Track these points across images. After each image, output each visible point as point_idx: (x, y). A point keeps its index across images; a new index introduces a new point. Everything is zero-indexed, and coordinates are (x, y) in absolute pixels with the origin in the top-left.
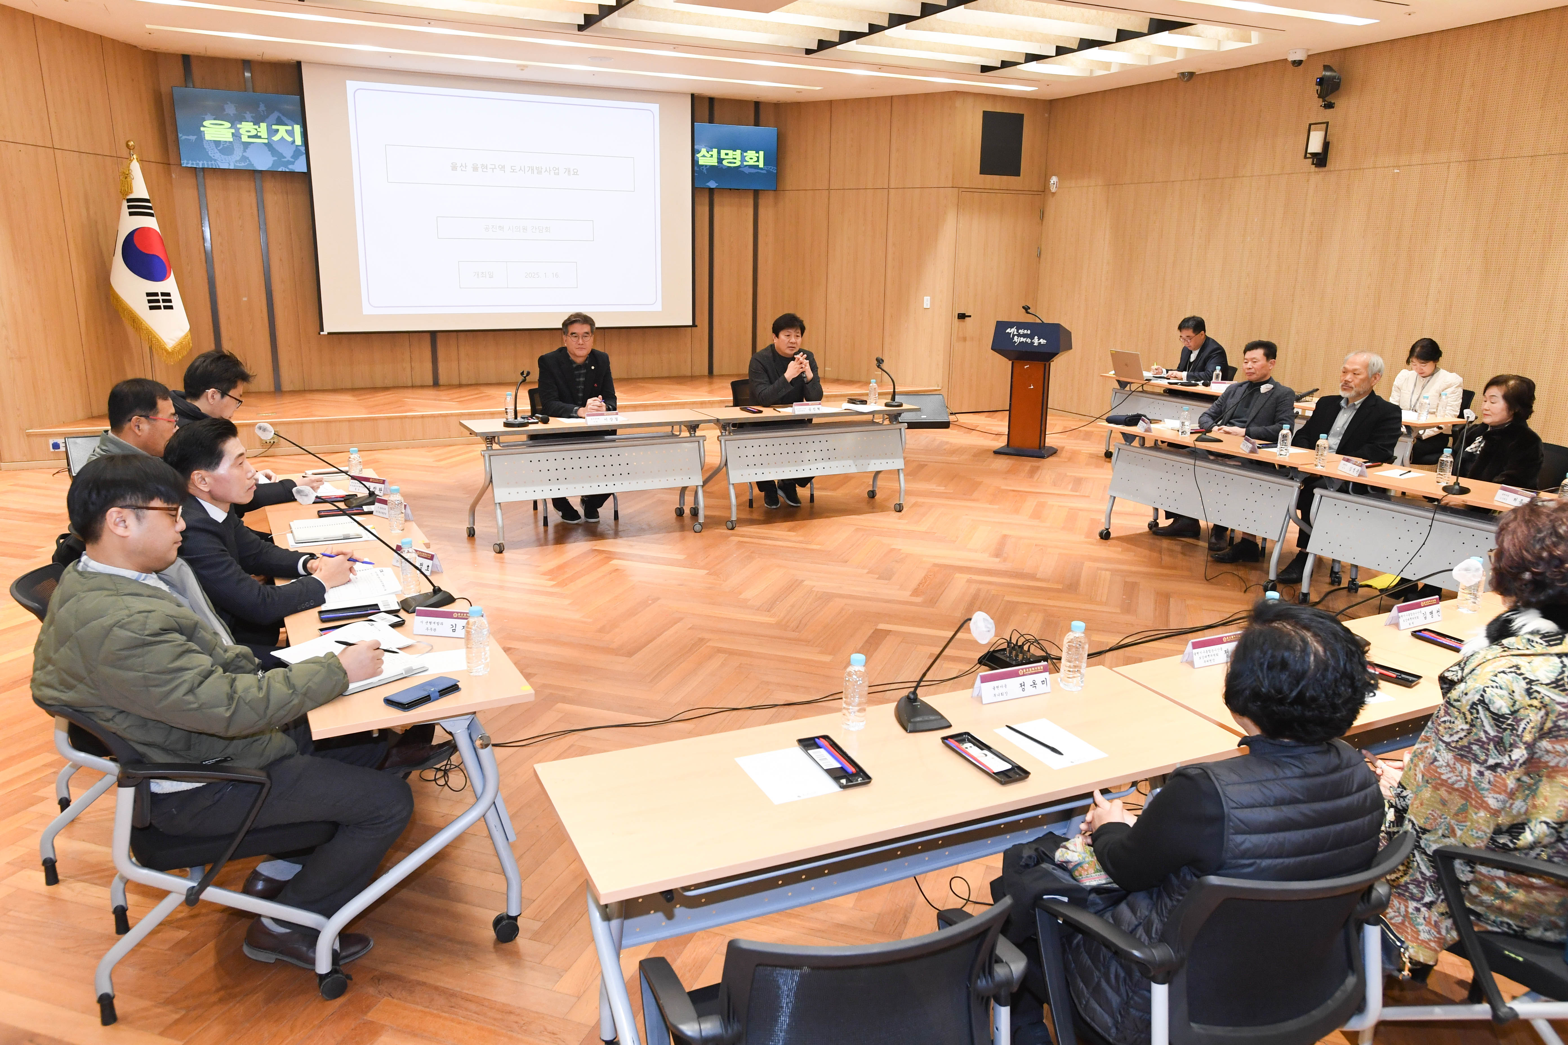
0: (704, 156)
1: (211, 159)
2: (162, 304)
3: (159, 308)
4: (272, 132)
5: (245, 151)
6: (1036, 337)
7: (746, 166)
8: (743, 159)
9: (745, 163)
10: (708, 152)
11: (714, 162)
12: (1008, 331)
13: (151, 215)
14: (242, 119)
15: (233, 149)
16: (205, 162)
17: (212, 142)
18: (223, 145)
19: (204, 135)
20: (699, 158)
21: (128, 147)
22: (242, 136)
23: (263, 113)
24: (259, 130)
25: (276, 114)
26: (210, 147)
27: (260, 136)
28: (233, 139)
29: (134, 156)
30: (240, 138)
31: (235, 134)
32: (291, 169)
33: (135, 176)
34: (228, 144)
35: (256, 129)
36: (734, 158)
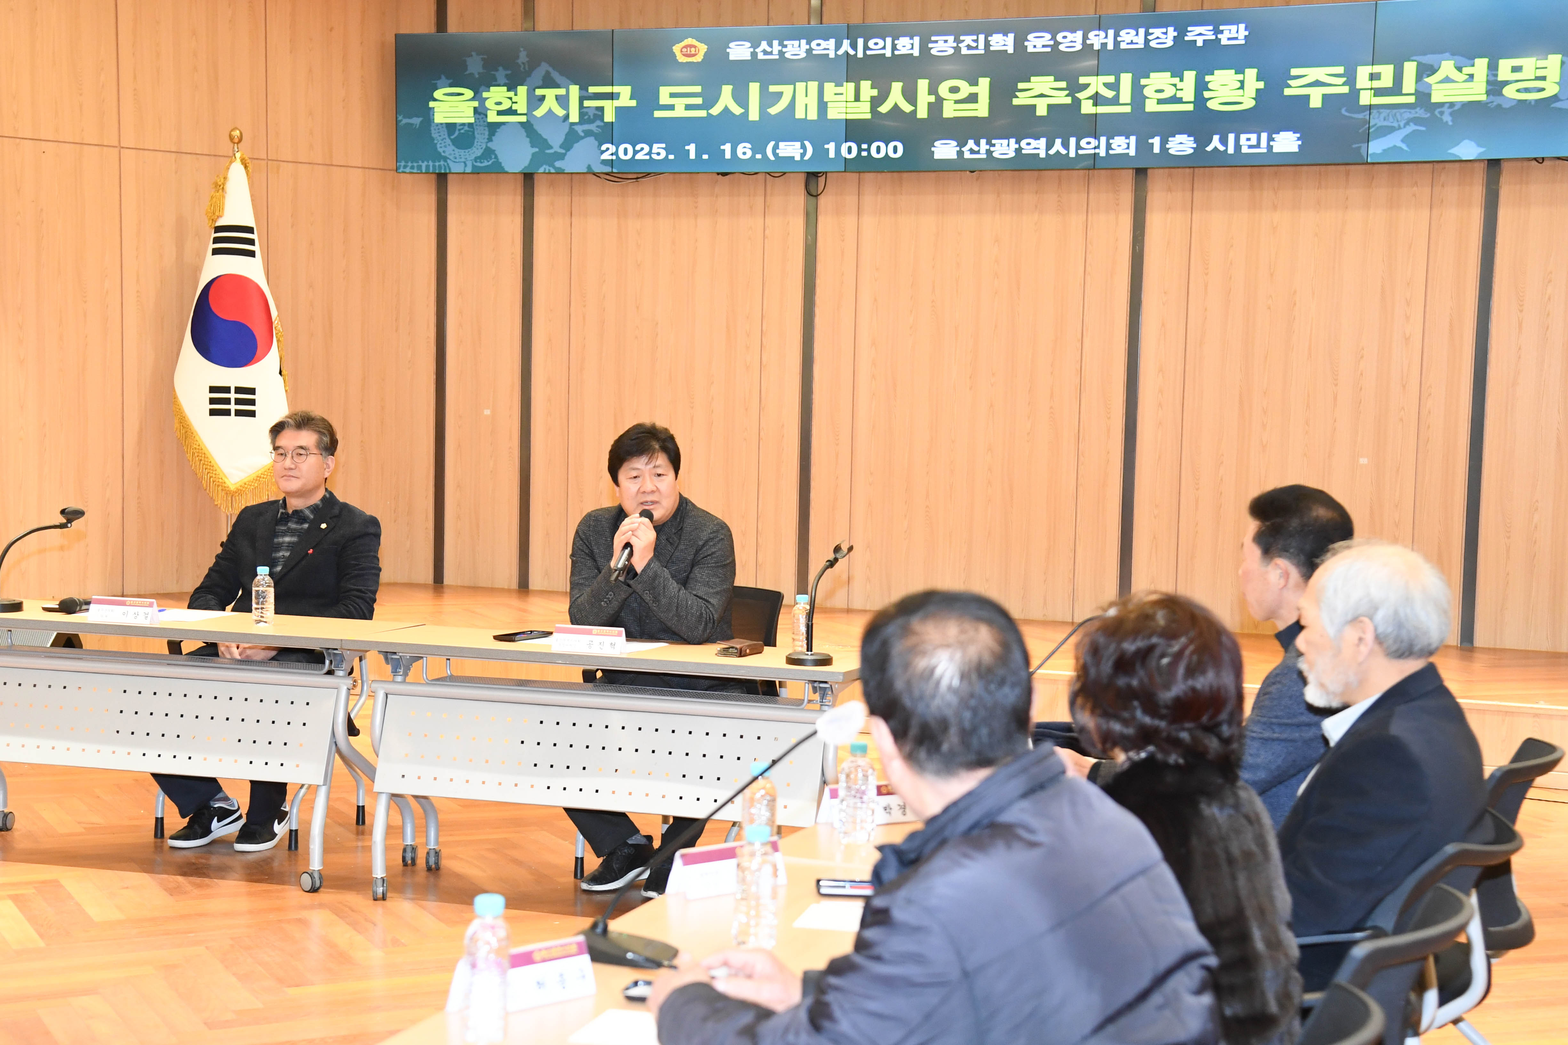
0: (1447, 80)
2: (233, 407)
3: (227, 413)
4: (535, 101)
5: (490, 140)
10: (1459, 69)
11: (1477, 91)
13: (252, 254)
14: (489, 82)
15: (474, 138)
16: (431, 163)
17: (444, 126)
18: (459, 130)
19: (434, 115)
20: (1434, 87)
21: (231, 138)
22: (489, 111)
23: (524, 68)
24: (515, 99)
25: (544, 67)
26: (440, 136)
27: (516, 110)
28: (475, 119)
29: (238, 155)
30: (486, 116)
31: (479, 110)
32: (560, 168)
33: (230, 186)
34: (466, 128)
35: (511, 98)
36: (1538, 78)
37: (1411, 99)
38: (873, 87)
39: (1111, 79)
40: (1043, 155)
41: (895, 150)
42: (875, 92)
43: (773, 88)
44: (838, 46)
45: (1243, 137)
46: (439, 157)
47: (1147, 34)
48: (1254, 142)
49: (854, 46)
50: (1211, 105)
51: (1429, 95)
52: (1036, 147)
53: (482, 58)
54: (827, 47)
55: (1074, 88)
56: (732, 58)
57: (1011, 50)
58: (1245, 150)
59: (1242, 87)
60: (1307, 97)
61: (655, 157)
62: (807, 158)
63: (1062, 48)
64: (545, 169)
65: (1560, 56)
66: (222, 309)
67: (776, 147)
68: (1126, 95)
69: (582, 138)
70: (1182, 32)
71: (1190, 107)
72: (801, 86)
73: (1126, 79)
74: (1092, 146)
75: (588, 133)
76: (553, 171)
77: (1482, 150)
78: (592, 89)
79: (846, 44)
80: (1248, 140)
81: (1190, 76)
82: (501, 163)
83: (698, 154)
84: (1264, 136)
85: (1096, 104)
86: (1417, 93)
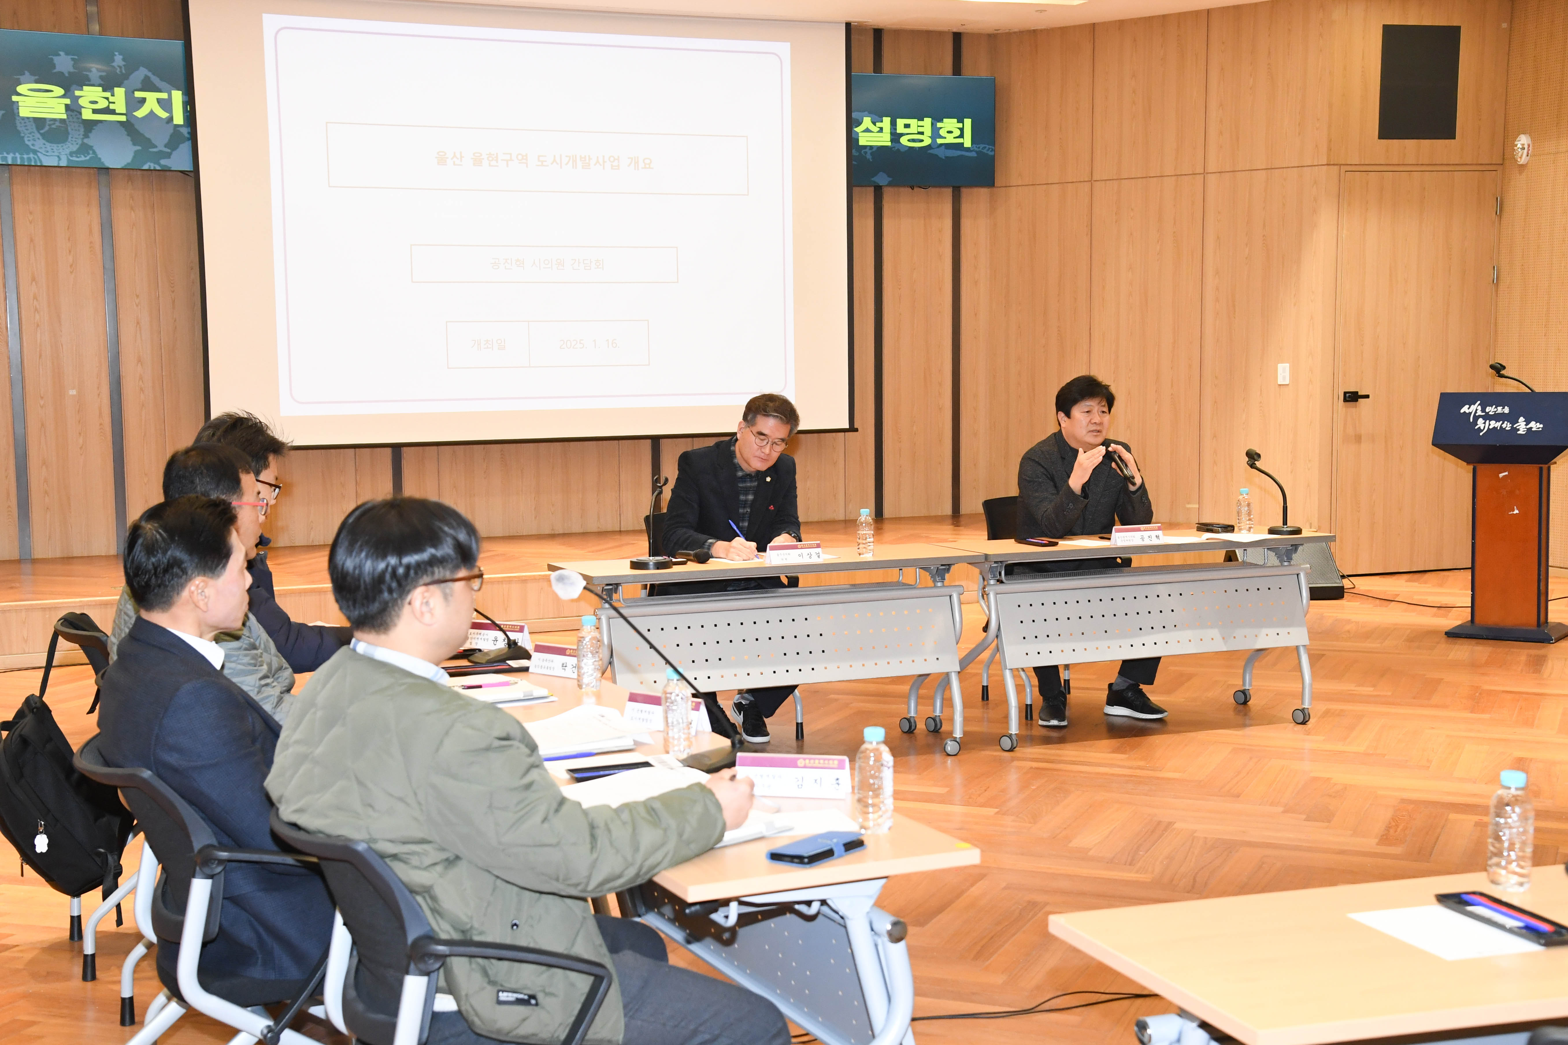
0: (867, 130)
1: (28, 150)
4: (134, 103)
5: (86, 136)
6: (1522, 419)
7: (941, 145)
8: (936, 133)
9: (939, 141)
10: (874, 123)
11: (884, 140)
12: (1465, 409)
14: (82, 81)
15: (68, 133)
16: (18, 155)
17: (31, 120)
18: (50, 125)
19: (18, 109)
20: (860, 134)
22: (83, 109)
23: (121, 71)
24: (111, 99)
25: (143, 72)
26: (27, 130)
27: (115, 110)
28: (67, 116)
30: (81, 114)
31: (72, 108)
32: (165, 166)
34: (57, 124)
35: (107, 99)
36: (919, 133)
51: (857, 140)
53: (72, 58)
64: (150, 166)
65: (930, 119)
76: (158, 168)
82: (100, 159)
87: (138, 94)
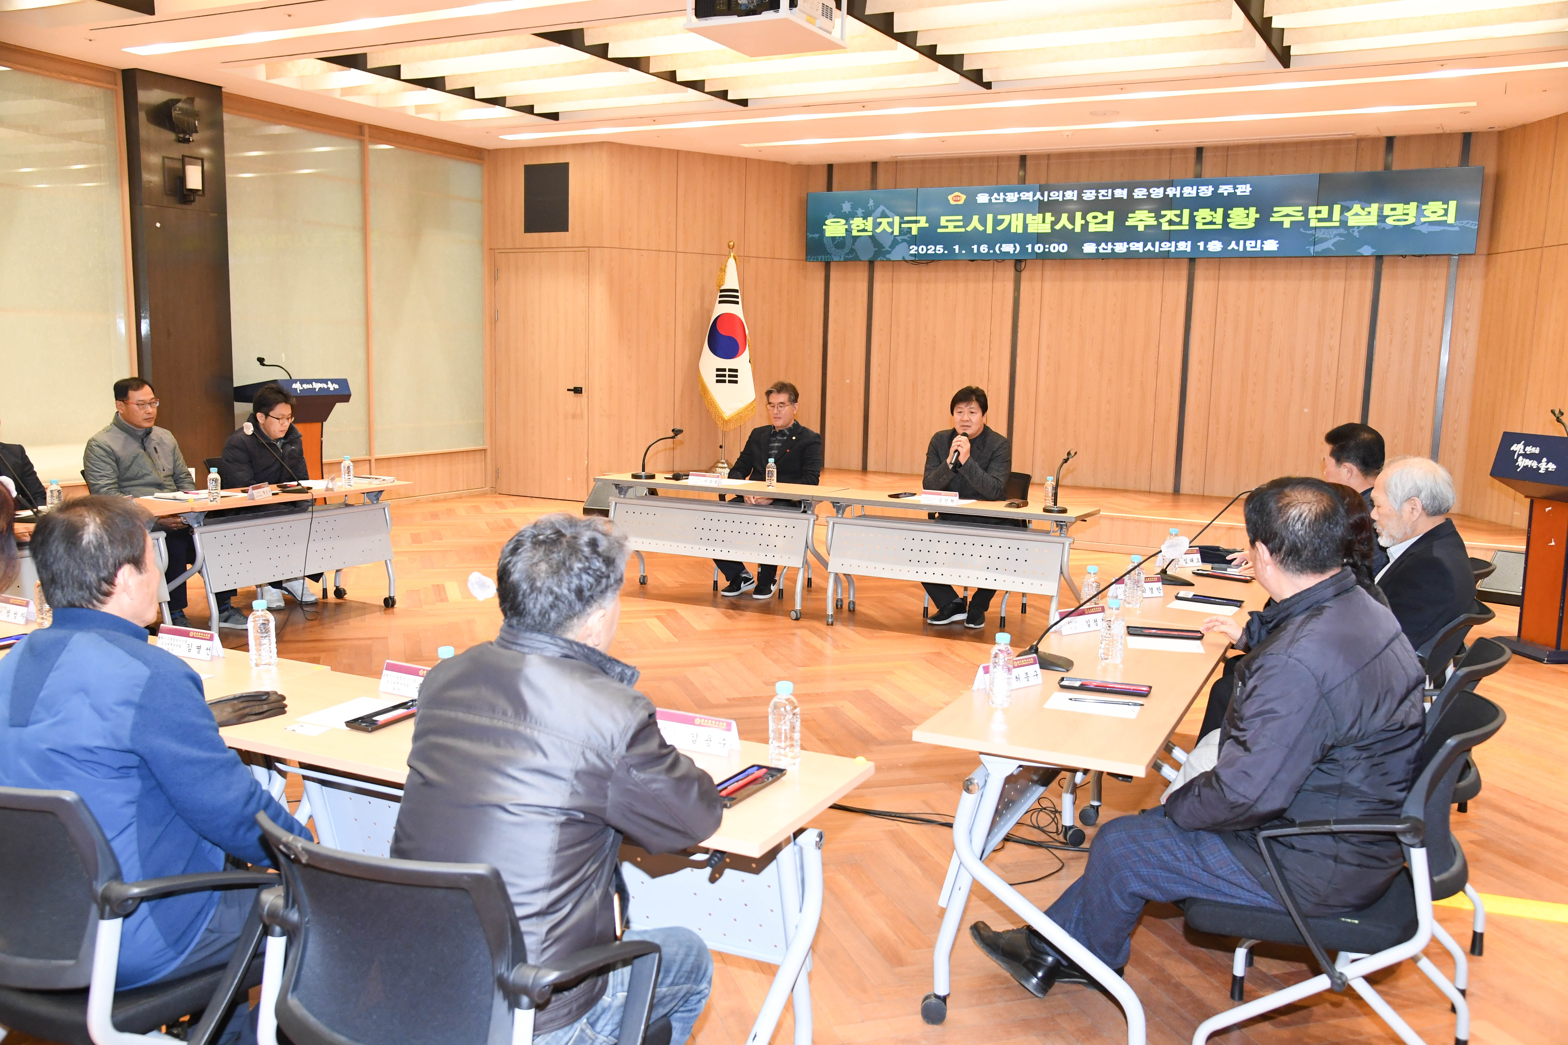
0: (1357, 214)
2: (727, 379)
3: (724, 381)
4: (877, 225)
5: (853, 244)
6: (1545, 460)
7: (1425, 223)
8: (1420, 213)
9: (1423, 220)
10: (1363, 209)
11: (1372, 221)
12: (1514, 448)
13: (737, 303)
14: (854, 215)
15: (845, 244)
16: (823, 257)
17: (830, 237)
18: (838, 240)
19: (825, 232)
20: (1350, 218)
21: (729, 246)
22: (853, 230)
23: (872, 208)
24: (866, 224)
25: (882, 208)
26: (828, 243)
27: (867, 230)
28: (846, 234)
29: (732, 254)
30: (852, 233)
31: (848, 230)
32: (888, 258)
33: (728, 270)
34: (841, 239)
35: (864, 224)
36: (1404, 214)
37: (1338, 224)
38: (1052, 216)
39: (1178, 212)
40: (1141, 251)
41: (1063, 248)
42: (1053, 219)
43: (999, 217)
44: (1034, 196)
45: (1248, 242)
46: (828, 253)
47: (1198, 189)
48: (1253, 245)
49: (1043, 195)
50: (1231, 226)
51: (1347, 222)
52: (1137, 247)
53: (850, 204)
54: (1028, 196)
55: (1158, 217)
56: (978, 202)
57: (1125, 197)
58: (1249, 249)
59: (1248, 217)
60: (1282, 222)
61: (937, 252)
62: (1016, 252)
63: (1152, 196)
64: (880, 259)
65: (1416, 203)
66: (723, 331)
67: (1001, 246)
68: (1186, 219)
69: (900, 243)
70: (1216, 188)
71: (1220, 227)
72: (1014, 216)
73: (1186, 212)
74: (1168, 246)
75: (904, 241)
76: (884, 259)
77: (1374, 250)
78: (906, 218)
79: (1038, 194)
80: (1250, 245)
81: (1220, 211)
82: (858, 255)
83: (960, 250)
84: (1259, 242)
85: (1170, 225)
86: (1340, 221)
87: (879, 220)
